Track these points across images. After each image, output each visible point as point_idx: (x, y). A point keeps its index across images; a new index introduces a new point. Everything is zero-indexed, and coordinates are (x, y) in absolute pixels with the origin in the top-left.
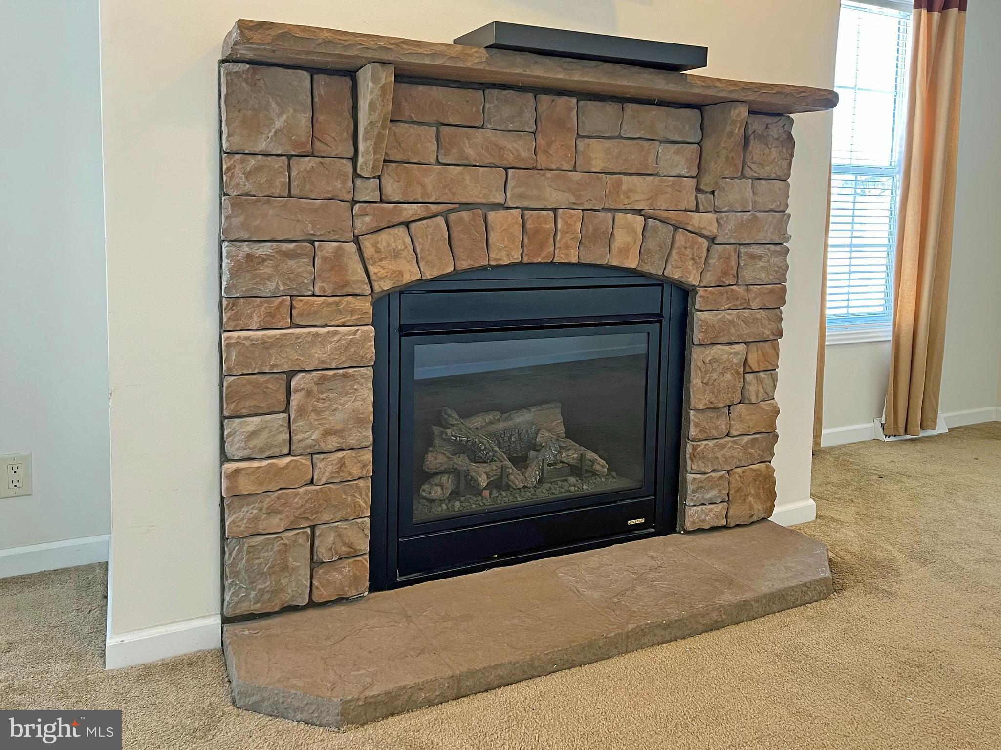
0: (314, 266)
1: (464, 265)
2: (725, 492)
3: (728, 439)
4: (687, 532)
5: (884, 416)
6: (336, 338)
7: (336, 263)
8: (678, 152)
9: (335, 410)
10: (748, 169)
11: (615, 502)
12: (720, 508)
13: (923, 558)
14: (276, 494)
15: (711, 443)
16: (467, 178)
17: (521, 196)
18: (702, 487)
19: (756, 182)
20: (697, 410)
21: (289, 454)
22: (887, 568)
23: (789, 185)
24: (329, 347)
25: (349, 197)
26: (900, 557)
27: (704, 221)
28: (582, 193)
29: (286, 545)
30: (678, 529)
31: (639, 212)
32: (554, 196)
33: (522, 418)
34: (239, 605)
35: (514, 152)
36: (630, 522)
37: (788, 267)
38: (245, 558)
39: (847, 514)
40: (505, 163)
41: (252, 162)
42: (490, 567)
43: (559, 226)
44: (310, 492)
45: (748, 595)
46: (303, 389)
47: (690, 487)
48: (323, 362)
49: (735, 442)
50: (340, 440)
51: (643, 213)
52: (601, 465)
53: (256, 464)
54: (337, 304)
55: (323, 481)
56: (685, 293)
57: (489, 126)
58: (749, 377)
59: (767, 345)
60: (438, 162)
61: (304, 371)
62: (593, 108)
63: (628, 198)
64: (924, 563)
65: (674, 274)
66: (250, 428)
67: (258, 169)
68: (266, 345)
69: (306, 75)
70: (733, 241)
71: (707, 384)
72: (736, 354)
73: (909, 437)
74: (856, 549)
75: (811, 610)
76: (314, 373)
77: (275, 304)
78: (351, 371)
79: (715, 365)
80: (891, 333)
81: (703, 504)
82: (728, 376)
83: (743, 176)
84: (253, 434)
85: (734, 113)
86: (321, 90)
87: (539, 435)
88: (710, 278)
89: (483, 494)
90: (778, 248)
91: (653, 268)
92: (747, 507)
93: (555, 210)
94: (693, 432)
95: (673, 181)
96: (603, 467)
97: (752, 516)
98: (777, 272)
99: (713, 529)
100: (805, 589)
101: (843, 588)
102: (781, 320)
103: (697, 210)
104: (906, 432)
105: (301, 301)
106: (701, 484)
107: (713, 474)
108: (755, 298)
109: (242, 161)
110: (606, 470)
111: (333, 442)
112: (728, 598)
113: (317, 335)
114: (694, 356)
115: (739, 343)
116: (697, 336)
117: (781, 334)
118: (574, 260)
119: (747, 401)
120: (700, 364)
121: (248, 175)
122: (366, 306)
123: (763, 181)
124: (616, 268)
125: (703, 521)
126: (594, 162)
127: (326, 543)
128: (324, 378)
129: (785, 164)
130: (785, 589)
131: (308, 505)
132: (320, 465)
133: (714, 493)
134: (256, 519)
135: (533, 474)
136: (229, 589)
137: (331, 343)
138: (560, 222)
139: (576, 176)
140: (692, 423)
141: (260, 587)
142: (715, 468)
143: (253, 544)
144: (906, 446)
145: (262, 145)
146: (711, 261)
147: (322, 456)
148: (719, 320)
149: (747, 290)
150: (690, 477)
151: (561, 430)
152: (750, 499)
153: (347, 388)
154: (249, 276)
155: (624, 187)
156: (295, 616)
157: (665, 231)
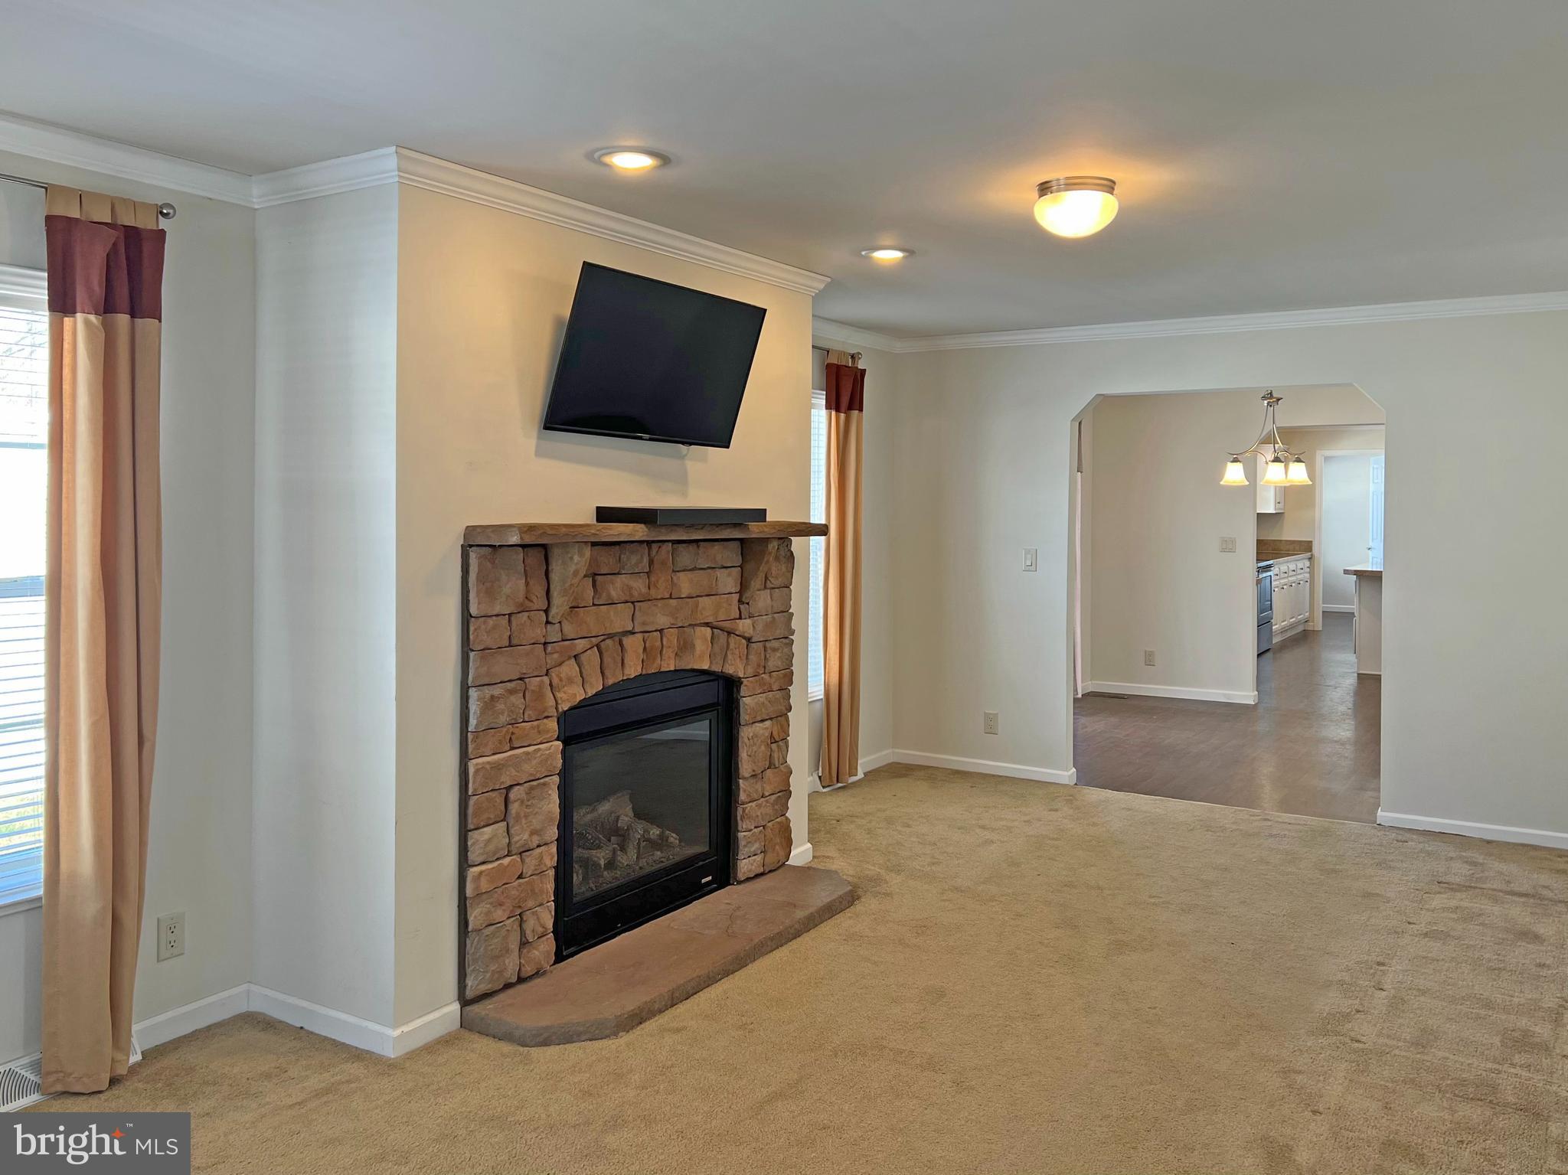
0: (524, 698)
1: (610, 682)
2: (763, 844)
3: (763, 799)
4: (740, 882)
5: (820, 769)
6: (539, 755)
7: (539, 696)
8: (729, 575)
9: (537, 813)
10: (768, 582)
11: (693, 865)
12: (759, 858)
13: (897, 869)
14: (501, 889)
15: (753, 804)
16: (612, 613)
17: (644, 624)
18: (750, 842)
19: (773, 590)
20: (745, 778)
21: (507, 855)
22: (877, 880)
23: (791, 590)
24: (534, 762)
25: (543, 641)
26: (882, 872)
27: (745, 626)
28: (678, 615)
29: (508, 930)
30: (731, 882)
31: (707, 624)
32: (662, 620)
33: (604, 808)
34: (478, 987)
35: (638, 589)
36: (703, 881)
37: (793, 655)
38: (484, 946)
39: (831, 851)
40: (633, 600)
41: (491, 622)
42: (620, 933)
43: (664, 643)
44: (523, 884)
45: (812, 910)
46: (519, 799)
47: (742, 843)
48: (531, 775)
49: (767, 801)
50: (539, 838)
51: (710, 625)
52: (673, 838)
53: (490, 866)
54: (538, 726)
55: (530, 873)
56: (731, 684)
57: (623, 572)
58: (774, 746)
59: (783, 718)
60: (594, 605)
61: (518, 784)
62: (682, 549)
63: (702, 614)
64: (899, 872)
65: (730, 670)
66: (486, 837)
67: (494, 627)
68: (498, 767)
69: (520, 549)
70: (762, 639)
71: (750, 756)
72: (766, 728)
73: (840, 785)
74: (851, 872)
75: (848, 913)
76: (525, 785)
77: (504, 732)
78: (547, 779)
79: (755, 739)
80: (823, 691)
81: (749, 857)
82: (763, 748)
83: (765, 588)
84: (489, 841)
85: (770, 547)
86: (529, 561)
87: (620, 821)
88: (750, 671)
89: (604, 876)
90: (787, 641)
91: (717, 668)
92: (775, 855)
93: (661, 631)
94: (743, 797)
95: (727, 598)
96: (676, 839)
97: (779, 861)
98: (787, 659)
99: (757, 876)
100: (841, 900)
101: (859, 898)
102: (789, 697)
103: (740, 618)
104: (838, 782)
105: (517, 727)
106: (749, 840)
107: (756, 830)
108: (774, 682)
109: (485, 623)
110: (678, 842)
111: (536, 840)
112: (800, 914)
113: (528, 753)
114: (742, 734)
115: (767, 720)
116: (744, 717)
117: (790, 709)
118: (672, 669)
119: (773, 767)
120: (746, 740)
121: (488, 632)
122: (553, 725)
123: (777, 590)
124: (693, 670)
125: (750, 871)
126: (683, 590)
127: (530, 924)
128: (532, 788)
129: (789, 575)
130: (831, 902)
131: (522, 895)
132: (527, 860)
133: (757, 845)
134: (488, 913)
135: (632, 853)
136: (471, 975)
137: (535, 758)
138: (665, 639)
139: (673, 602)
140: (741, 790)
141: (492, 969)
142: (756, 825)
143: (489, 933)
144: (841, 793)
145: (497, 609)
146: (751, 657)
147: (527, 853)
148: (757, 703)
149: (770, 676)
150: (741, 835)
151: (631, 814)
152: (777, 847)
153: (544, 794)
154: (490, 713)
155: (700, 606)
156: (511, 992)
157: (723, 636)
